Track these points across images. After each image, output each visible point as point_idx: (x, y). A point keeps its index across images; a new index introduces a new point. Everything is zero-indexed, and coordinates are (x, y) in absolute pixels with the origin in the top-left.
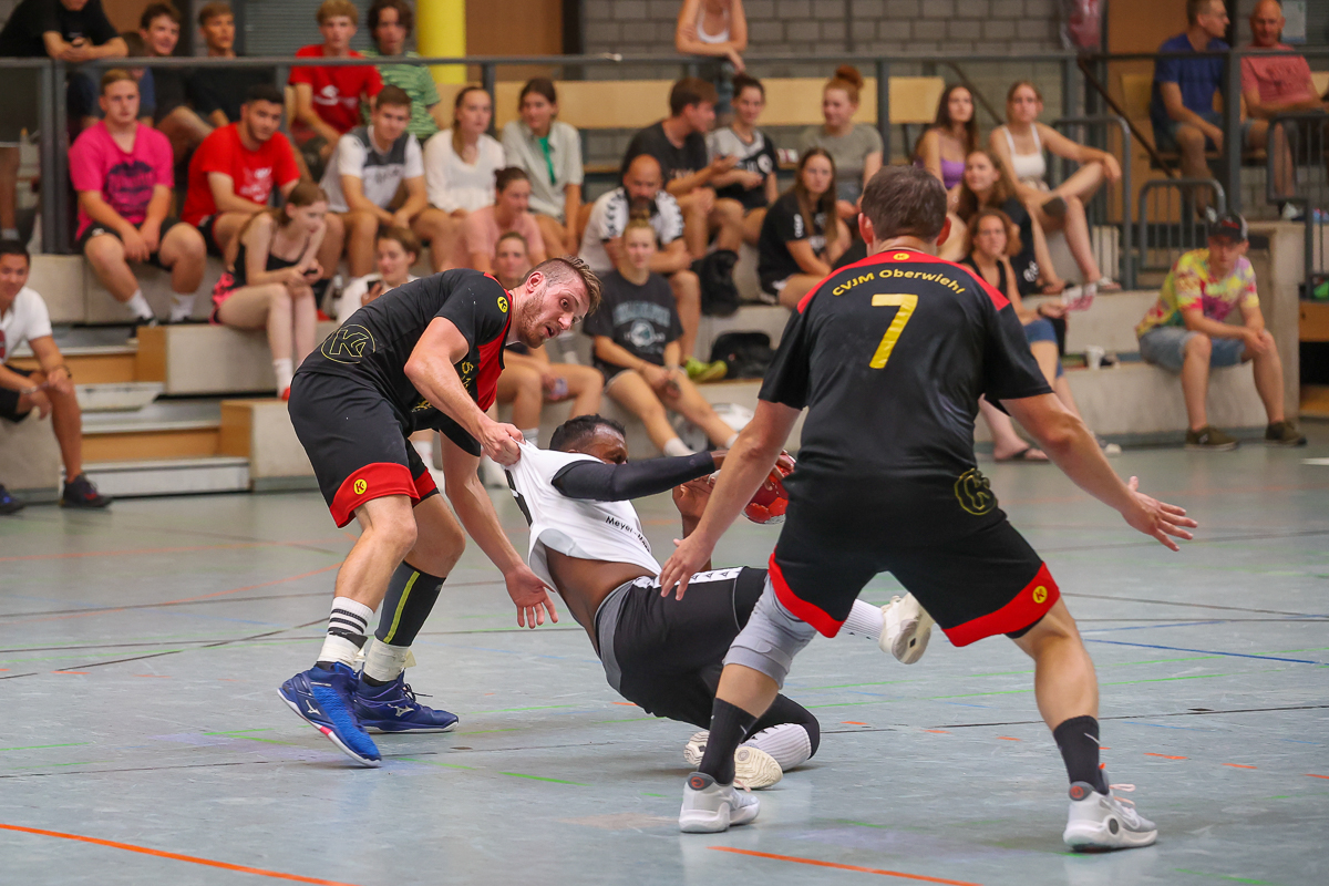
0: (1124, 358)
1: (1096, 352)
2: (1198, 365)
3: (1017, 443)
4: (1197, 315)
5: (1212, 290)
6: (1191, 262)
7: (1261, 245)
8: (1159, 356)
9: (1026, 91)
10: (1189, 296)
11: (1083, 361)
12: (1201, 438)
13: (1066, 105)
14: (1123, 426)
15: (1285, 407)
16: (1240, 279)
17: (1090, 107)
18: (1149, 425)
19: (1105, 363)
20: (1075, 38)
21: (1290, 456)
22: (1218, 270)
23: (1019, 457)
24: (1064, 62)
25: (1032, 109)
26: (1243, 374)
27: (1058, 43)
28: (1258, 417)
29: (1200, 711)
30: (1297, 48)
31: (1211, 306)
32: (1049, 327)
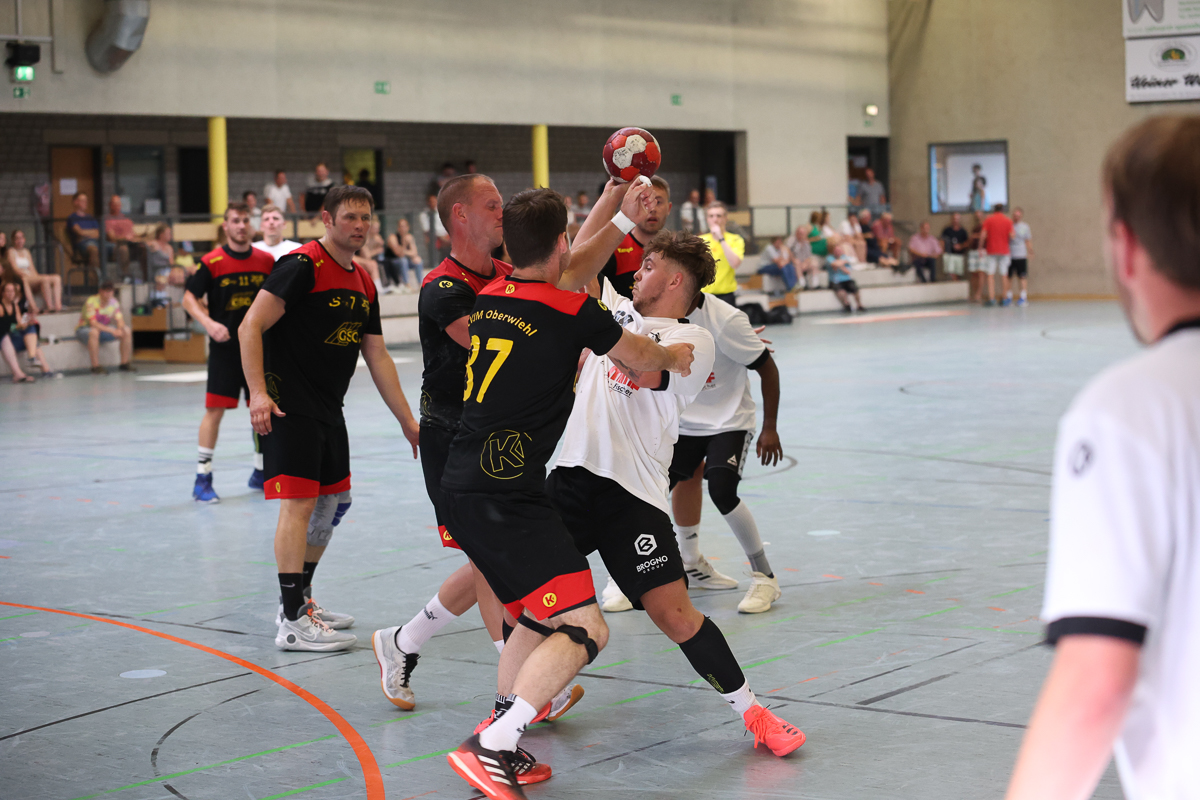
0: (65, 339)
1: (52, 338)
2: (94, 342)
3: (20, 374)
4: (94, 322)
5: (102, 312)
6: (93, 301)
7: (117, 294)
8: (81, 338)
9: (19, 234)
10: (91, 314)
11: (47, 341)
12: (96, 370)
13: (37, 238)
14: (63, 366)
15: (129, 356)
16: (112, 308)
17: (47, 239)
18: (74, 365)
19: (56, 341)
20: (40, 213)
21: (131, 377)
22: (104, 303)
23: (23, 381)
24: (36, 223)
25: (23, 241)
26: (115, 345)
27: (32, 214)
28: (117, 361)
29: (97, 481)
30: (127, 216)
31: (102, 319)
32: (34, 329)
